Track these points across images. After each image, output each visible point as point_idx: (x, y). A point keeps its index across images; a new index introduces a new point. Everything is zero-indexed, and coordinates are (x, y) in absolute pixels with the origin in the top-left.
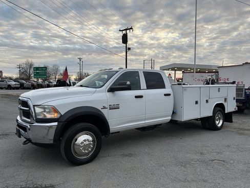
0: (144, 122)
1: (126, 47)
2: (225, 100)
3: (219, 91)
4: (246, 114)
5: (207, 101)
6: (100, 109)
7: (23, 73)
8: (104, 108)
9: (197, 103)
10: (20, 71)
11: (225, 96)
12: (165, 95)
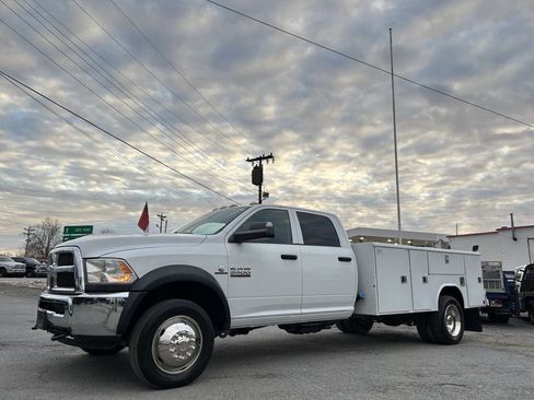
0: (298, 311)
1: (260, 191)
2: (462, 281)
3: (447, 261)
4: (512, 326)
5: (425, 280)
6: (213, 274)
7: (33, 246)
8: (221, 272)
9: (404, 279)
10: (28, 240)
11: (461, 272)
12: (341, 259)
